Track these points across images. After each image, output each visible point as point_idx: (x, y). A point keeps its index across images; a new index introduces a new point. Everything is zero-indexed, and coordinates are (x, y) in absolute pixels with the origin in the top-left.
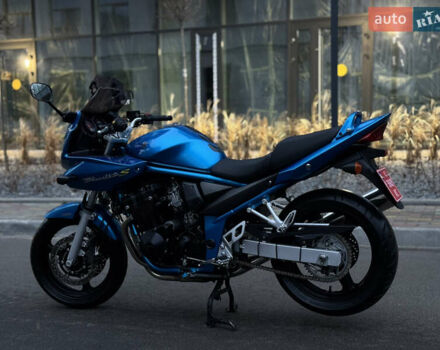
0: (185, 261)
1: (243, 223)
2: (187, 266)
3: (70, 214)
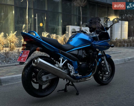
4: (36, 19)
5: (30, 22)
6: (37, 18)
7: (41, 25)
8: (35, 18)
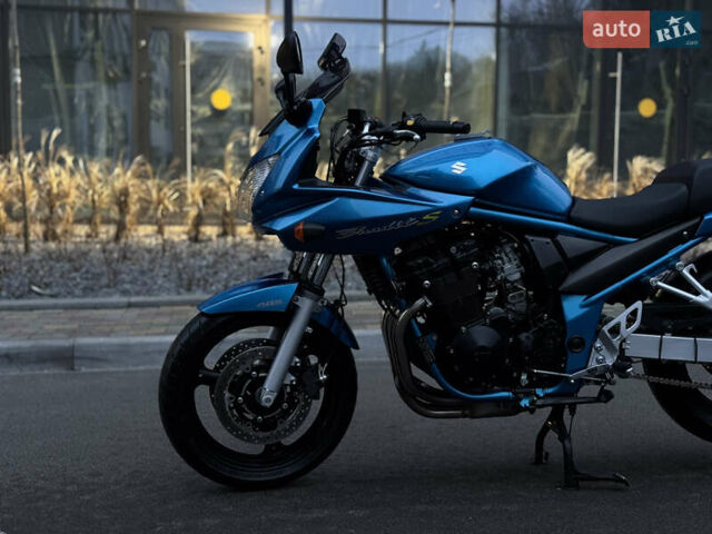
0: (524, 377)
1: (638, 305)
2: (527, 386)
3: (279, 302)
4: (615, 78)
5: (583, 101)
6: (618, 75)
7: (647, 108)
8: (612, 75)
